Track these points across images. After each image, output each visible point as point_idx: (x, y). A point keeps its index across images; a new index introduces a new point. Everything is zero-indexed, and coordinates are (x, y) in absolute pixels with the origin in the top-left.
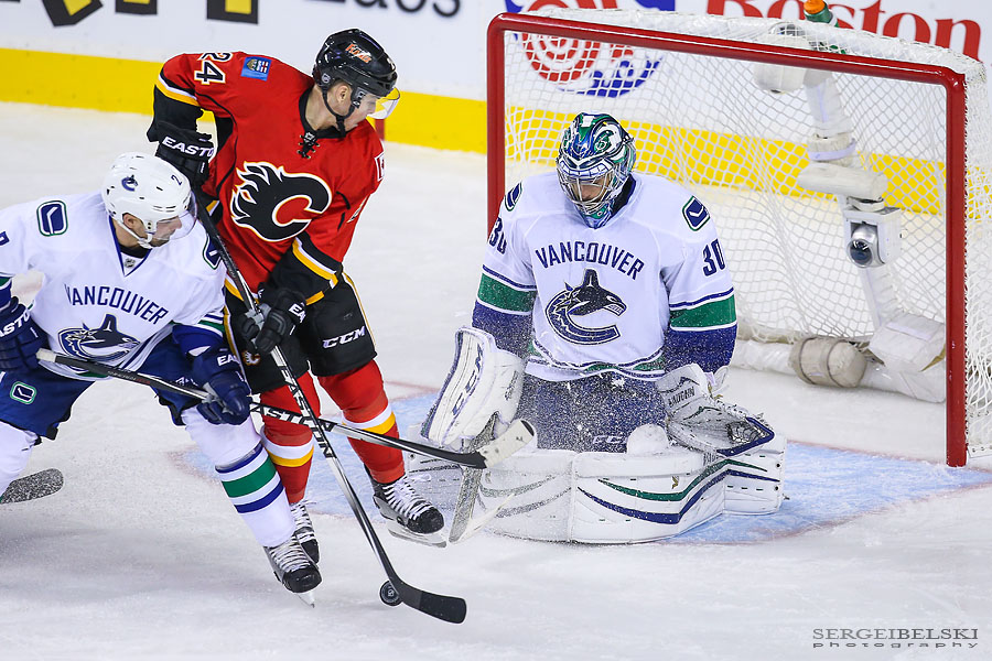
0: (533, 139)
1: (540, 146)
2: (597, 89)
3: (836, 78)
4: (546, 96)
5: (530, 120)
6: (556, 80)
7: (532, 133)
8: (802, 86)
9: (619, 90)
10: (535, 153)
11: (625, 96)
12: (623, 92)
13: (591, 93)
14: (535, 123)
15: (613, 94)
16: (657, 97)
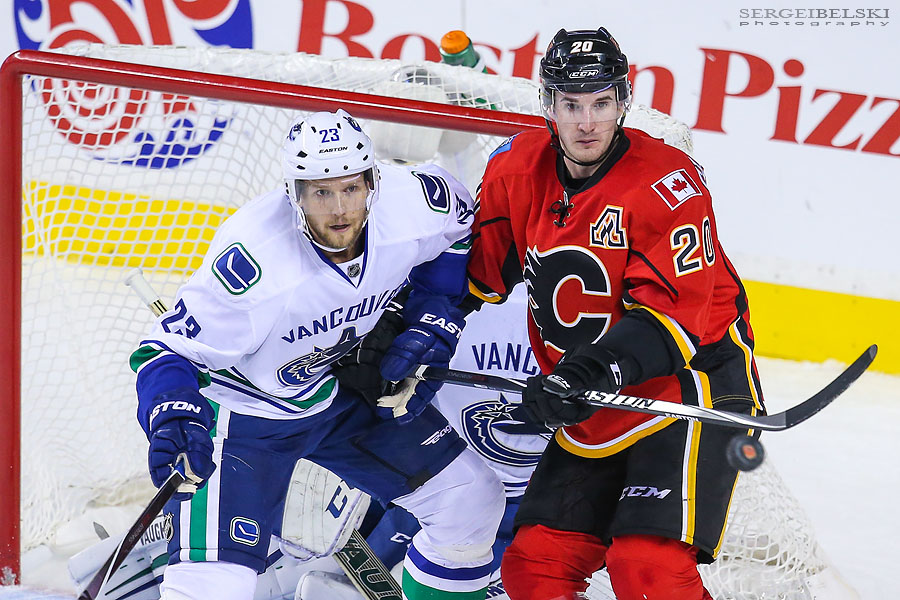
0: (62, 225)
1: (71, 235)
2: (151, 157)
3: (483, 144)
4: (80, 166)
5: (57, 199)
6: (93, 143)
7: (58, 219)
8: (436, 155)
9: (182, 157)
10: (63, 246)
11: (190, 165)
12: (186, 160)
13: (142, 163)
14: (64, 204)
15: (173, 163)
16: (235, 167)
